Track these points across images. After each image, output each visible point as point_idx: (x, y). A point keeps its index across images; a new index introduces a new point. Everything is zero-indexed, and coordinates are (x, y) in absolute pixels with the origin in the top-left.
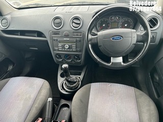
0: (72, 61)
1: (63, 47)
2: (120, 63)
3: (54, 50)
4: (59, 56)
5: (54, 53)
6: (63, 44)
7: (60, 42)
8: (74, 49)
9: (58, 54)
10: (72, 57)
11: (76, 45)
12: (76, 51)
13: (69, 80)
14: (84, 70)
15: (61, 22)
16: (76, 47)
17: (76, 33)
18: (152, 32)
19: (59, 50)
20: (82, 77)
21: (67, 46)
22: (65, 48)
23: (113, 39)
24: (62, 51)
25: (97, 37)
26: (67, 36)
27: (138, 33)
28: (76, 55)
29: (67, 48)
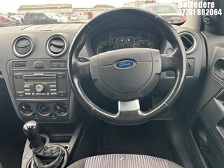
0: (51, 115)
1: (33, 89)
2: (136, 111)
3: (16, 96)
4: (27, 106)
5: (16, 101)
6: (32, 83)
7: (27, 80)
8: (53, 92)
9: (23, 103)
10: (51, 107)
11: (57, 84)
12: (58, 96)
13: (41, 154)
14: (77, 132)
15: (30, 46)
16: (57, 88)
17: (57, 63)
18: (189, 56)
19: (25, 96)
20: (70, 145)
21: (40, 88)
22: (36, 92)
23: (118, 66)
24: (31, 96)
25: (89, 64)
26: (39, 68)
27: (164, 55)
28: (58, 103)
29: (40, 90)
